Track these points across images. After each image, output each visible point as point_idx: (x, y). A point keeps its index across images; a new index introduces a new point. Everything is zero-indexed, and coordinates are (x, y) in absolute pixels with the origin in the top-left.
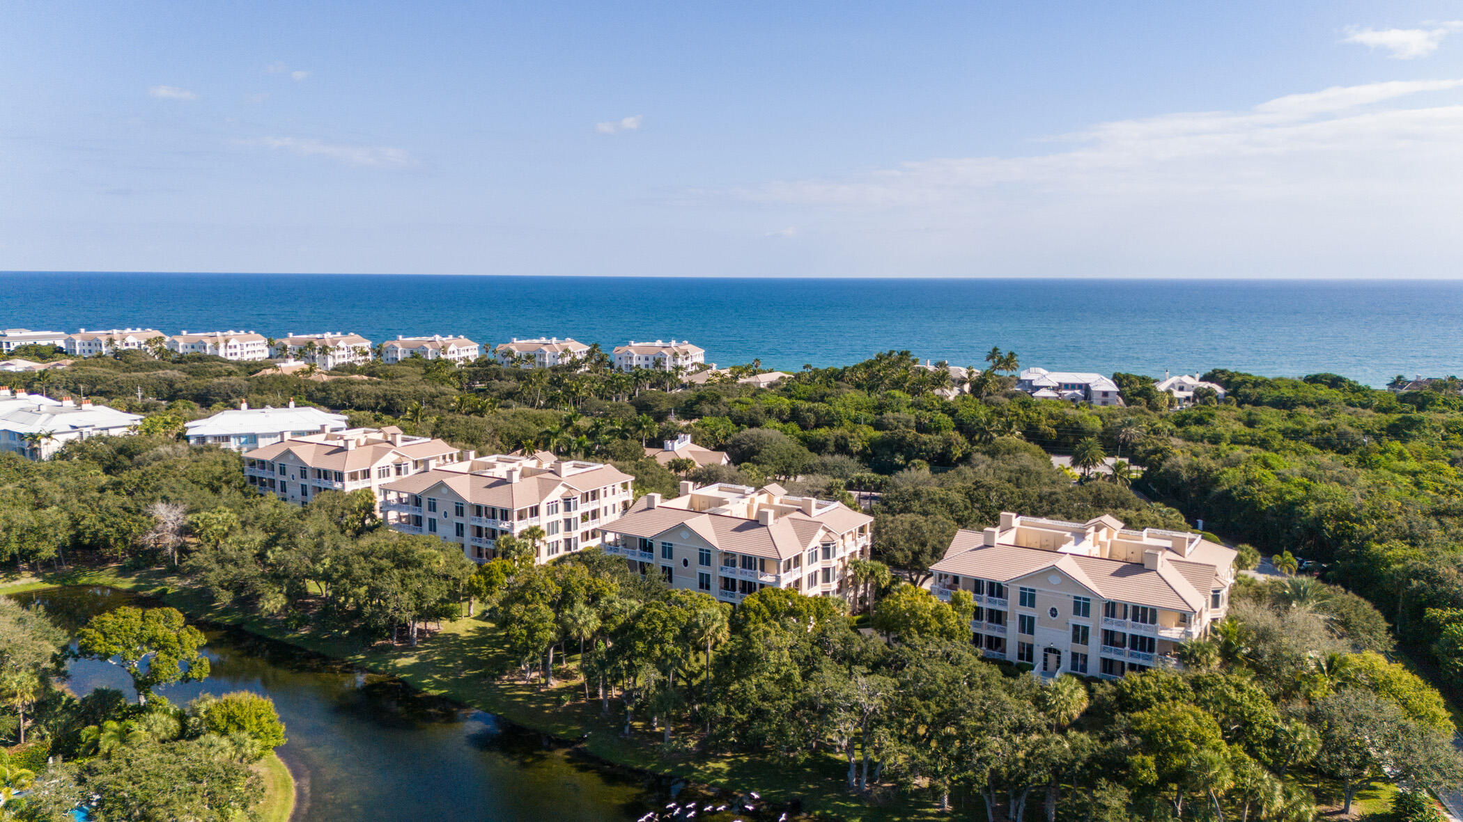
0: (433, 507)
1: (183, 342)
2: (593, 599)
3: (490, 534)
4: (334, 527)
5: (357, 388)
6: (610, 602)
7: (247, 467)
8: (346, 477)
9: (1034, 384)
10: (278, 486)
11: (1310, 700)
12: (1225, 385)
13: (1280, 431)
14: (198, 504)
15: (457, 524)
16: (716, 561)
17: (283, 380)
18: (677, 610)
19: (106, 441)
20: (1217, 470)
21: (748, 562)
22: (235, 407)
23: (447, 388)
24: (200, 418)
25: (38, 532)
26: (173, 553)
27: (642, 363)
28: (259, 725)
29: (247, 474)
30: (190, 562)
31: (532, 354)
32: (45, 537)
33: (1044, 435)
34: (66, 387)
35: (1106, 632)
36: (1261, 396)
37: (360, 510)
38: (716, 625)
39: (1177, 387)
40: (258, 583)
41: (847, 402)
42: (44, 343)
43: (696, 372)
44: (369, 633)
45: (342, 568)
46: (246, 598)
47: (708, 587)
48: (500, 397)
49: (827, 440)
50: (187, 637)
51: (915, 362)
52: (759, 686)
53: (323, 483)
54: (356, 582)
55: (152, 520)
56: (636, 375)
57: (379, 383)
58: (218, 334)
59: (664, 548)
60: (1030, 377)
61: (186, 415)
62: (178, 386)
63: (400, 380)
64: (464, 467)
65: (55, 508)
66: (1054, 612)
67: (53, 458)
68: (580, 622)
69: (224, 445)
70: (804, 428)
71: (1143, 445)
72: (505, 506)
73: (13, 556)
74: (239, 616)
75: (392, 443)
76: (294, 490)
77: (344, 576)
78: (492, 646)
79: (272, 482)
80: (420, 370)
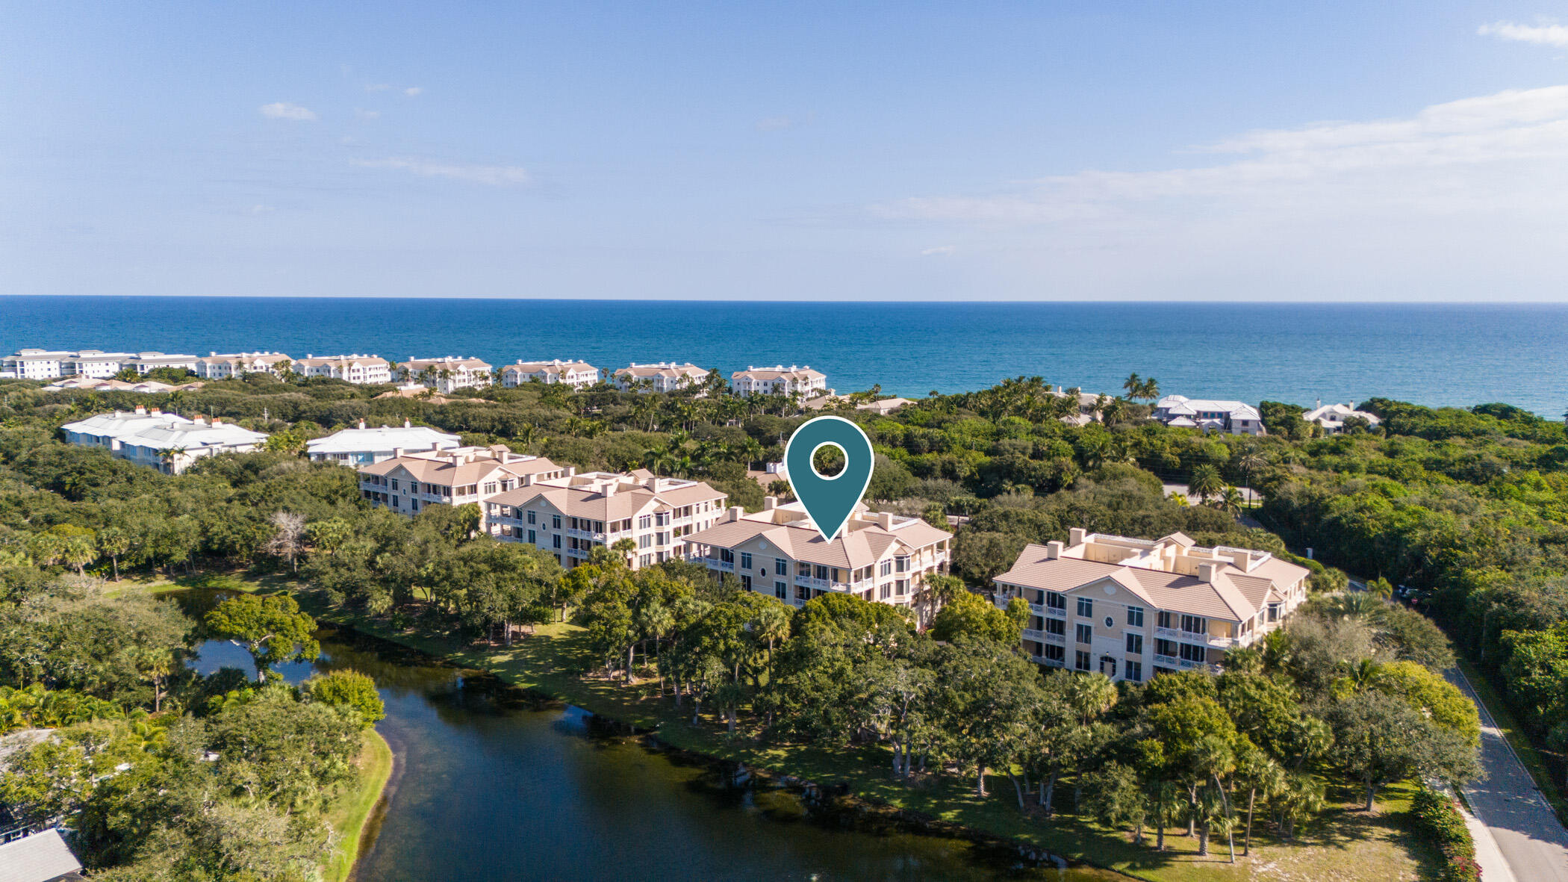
0: (532, 519)
1: (308, 366)
2: (669, 601)
3: (585, 545)
4: (439, 536)
5: (473, 411)
6: (685, 603)
7: (362, 482)
8: (454, 491)
9: (1170, 412)
10: (391, 500)
12: (1380, 414)
13: (1421, 461)
14: (315, 514)
15: (555, 536)
16: (792, 571)
17: (403, 402)
18: (742, 610)
19: (233, 456)
20: (1329, 497)
21: (822, 572)
22: (354, 427)
23: (562, 412)
24: (321, 437)
25: (171, 537)
26: (292, 560)
27: (761, 389)
28: (361, 699)
29: (362, 489)
30: (308, 566)
31: (649, 379)
32: (177, 542)
33: (1167, 463)
34: (198, 409)
35: (1160, 641)
36: (1414, 426)
37: (465, 522)
38: (777, 623)
39: (1328, 416)
40: (368, 585)
41: (964, 429)
42: (176, 366)
43: (816, 397)
44: (470, 632)
45: (444, 572)
46: (357, 601)
47: (784, 596)
48: (613, 421)
49: (933, 465)
50: (300, 622)
51: (1047, 389)
52: (813, 678)
53: (433, 497)
54: (456, 585)
55: (274, 529)
56: (751, 400)
57: (495, 406)
58: (342, 357)
59: (743, 558)
60: (1167, 406)
61: (308, 434)
62: (302, 408)
63: (517, 403)
64: (564, 482)
65: (187, 516)
66: (1109, 622)
67: (185, 472)
68: (655, 620)
69: (342, 462)
70: (912, 452)
71: (1261, 472)
72: (599, 518)
73: (148, 559)
74: (351, 617)
75: (500, 461)
76: (405, 504)
77: (446, 578)
78: (581, 647)
79: (385, 497)
80: (537, 394)
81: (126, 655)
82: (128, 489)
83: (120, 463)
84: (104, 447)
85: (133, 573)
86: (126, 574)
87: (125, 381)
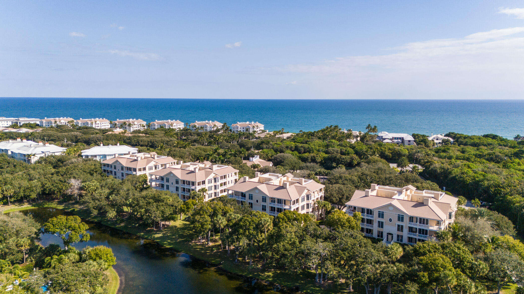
0: (168, 181)
1: (80, 122)
2: (224, 214)
3: (188, 191)
4: (133, 188)
5: (141, 139)
6: (230, 215)
7: (102, 166)
8: (137, 170)
9: (383, 137)
10: (113, 173)
11: (485, 253)
12: (453, 138)
13: (474, 155)
14: (86, 179)
15: (176, 187)
16: (268, 201)
17: (115, 135)
18: (254, 218)
19: (54, 157)
20: (450, 169)
21: (280, 201)
22: (98, 145)
23: (172, 139)
24: (86, 149)
25: (30, 189)
26: (77, 197)
27: (242, 130)
28: (107, 257)
29: (103, 169)
30: (83, 200)
31: (203, 127)
32: (33, 191)
33: (387, 156)
34: (40, 138)
35: (410, 227)
36: (467, 142)
37: (142, 182)
38: (268, 223)
39: (436, 139)
40: (107, 207)
41: (315, 144)
42: (32, 122)
43: (261, 133)
44: (145, 225)
45: (136, 202)
46: (102, 212)
47: (265, 210)
48: (191, 142)
49: (308, 157)
50: (82, 226)
51: (340, 129)
52: (284, 246)
53: (129, 172)
54: (141, 207)
55: (70, 185)
56: (240, 134)
57: (149, 137)
58: (93, 119)
59: (249, 196)
60: (382, 135)
61: (82, 148)
62: (79, 138)
63: (156, 136)
64: (179, 166)
65: (36, 180)
66: (390, 220)
67: (36, 163)
68: (220, 222)
69: (95, 159)
70: (300, 153)
71: (423, 160)
72: (193, 180)
73: (21, 197)
74: (100, 219)
75: (154, 158)
76: (119, 174)
77: (137, 205)
78: (188, 230)
79: (111, 172)
80: (163, 132)
81: (11, 241)
82: (14, 170)
83: (11, 160)
84: (5, 153)
85: (16, 202)
86: (13, 203)
87: (13, 128)
